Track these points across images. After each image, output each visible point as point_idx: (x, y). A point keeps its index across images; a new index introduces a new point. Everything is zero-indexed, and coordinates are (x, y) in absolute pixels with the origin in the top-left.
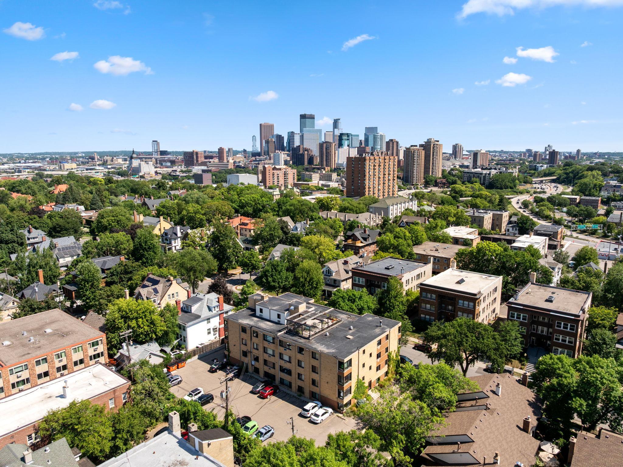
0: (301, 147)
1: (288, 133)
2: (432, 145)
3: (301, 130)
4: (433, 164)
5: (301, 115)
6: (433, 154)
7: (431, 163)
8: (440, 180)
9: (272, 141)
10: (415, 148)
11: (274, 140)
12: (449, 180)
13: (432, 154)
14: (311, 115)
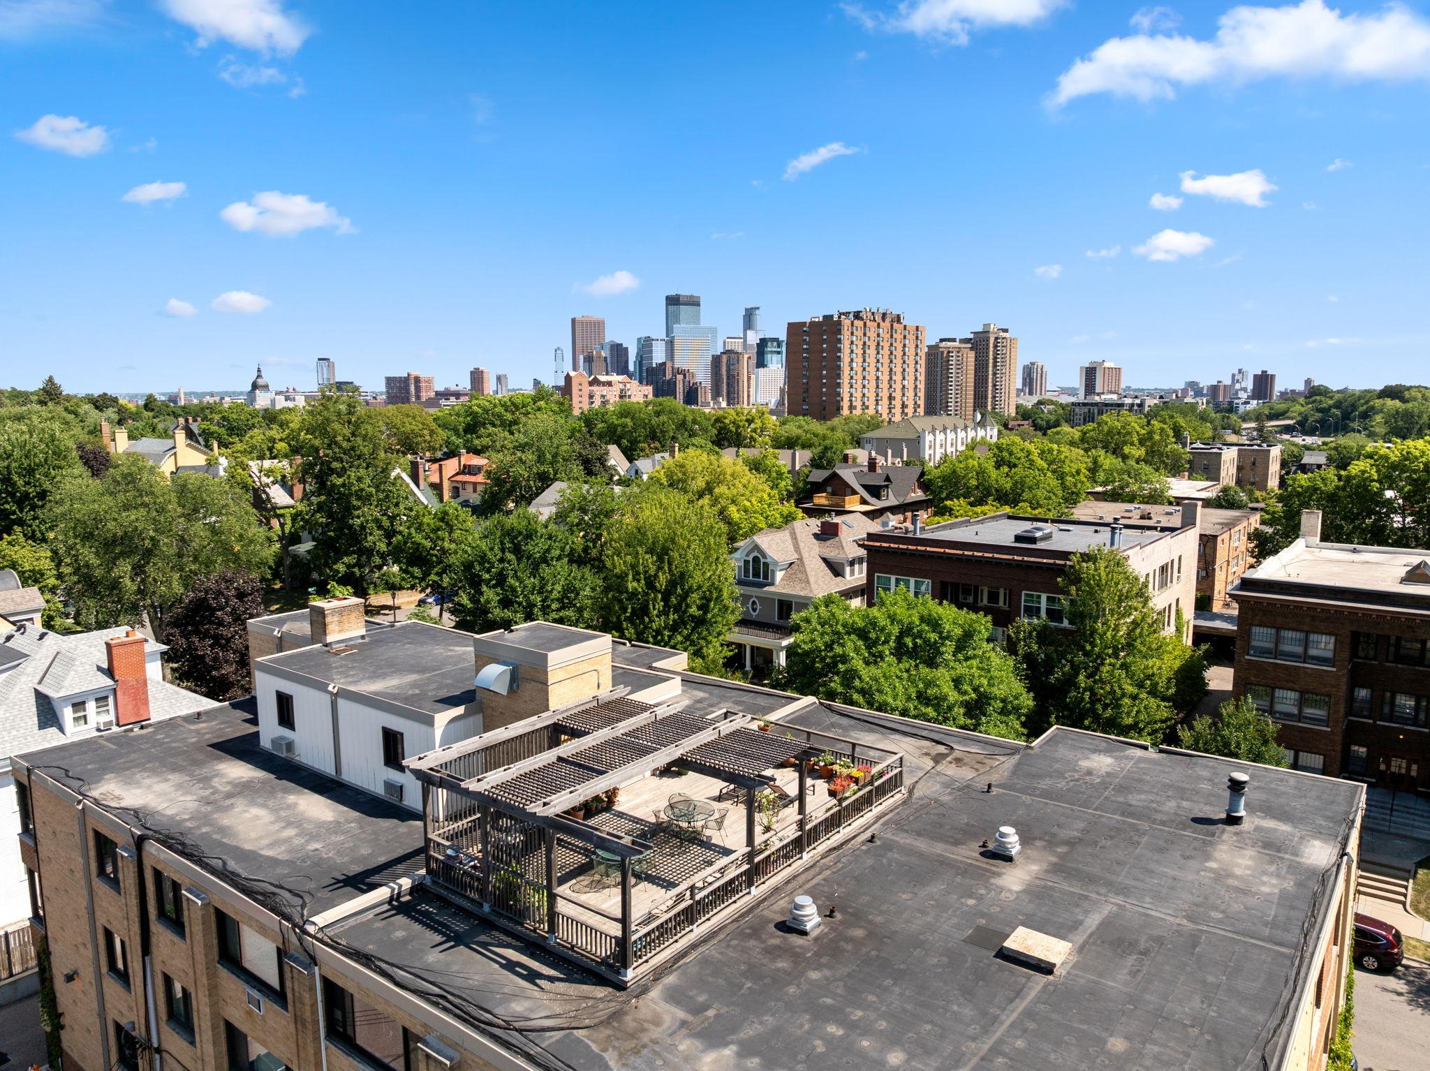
0: (669, 365)
1: (639, 340)
2: (992, 341)
3: (669, 330)
4: (994, 386)
5: (667, 298)
6: (995, 362)
7: (990, 384)
8: (1016, 423)
9: (599, 356)
10: (949, 344)
11: (603, 354)
12: (1039, 421)
13: (991, 361)
14: (692, 297)
